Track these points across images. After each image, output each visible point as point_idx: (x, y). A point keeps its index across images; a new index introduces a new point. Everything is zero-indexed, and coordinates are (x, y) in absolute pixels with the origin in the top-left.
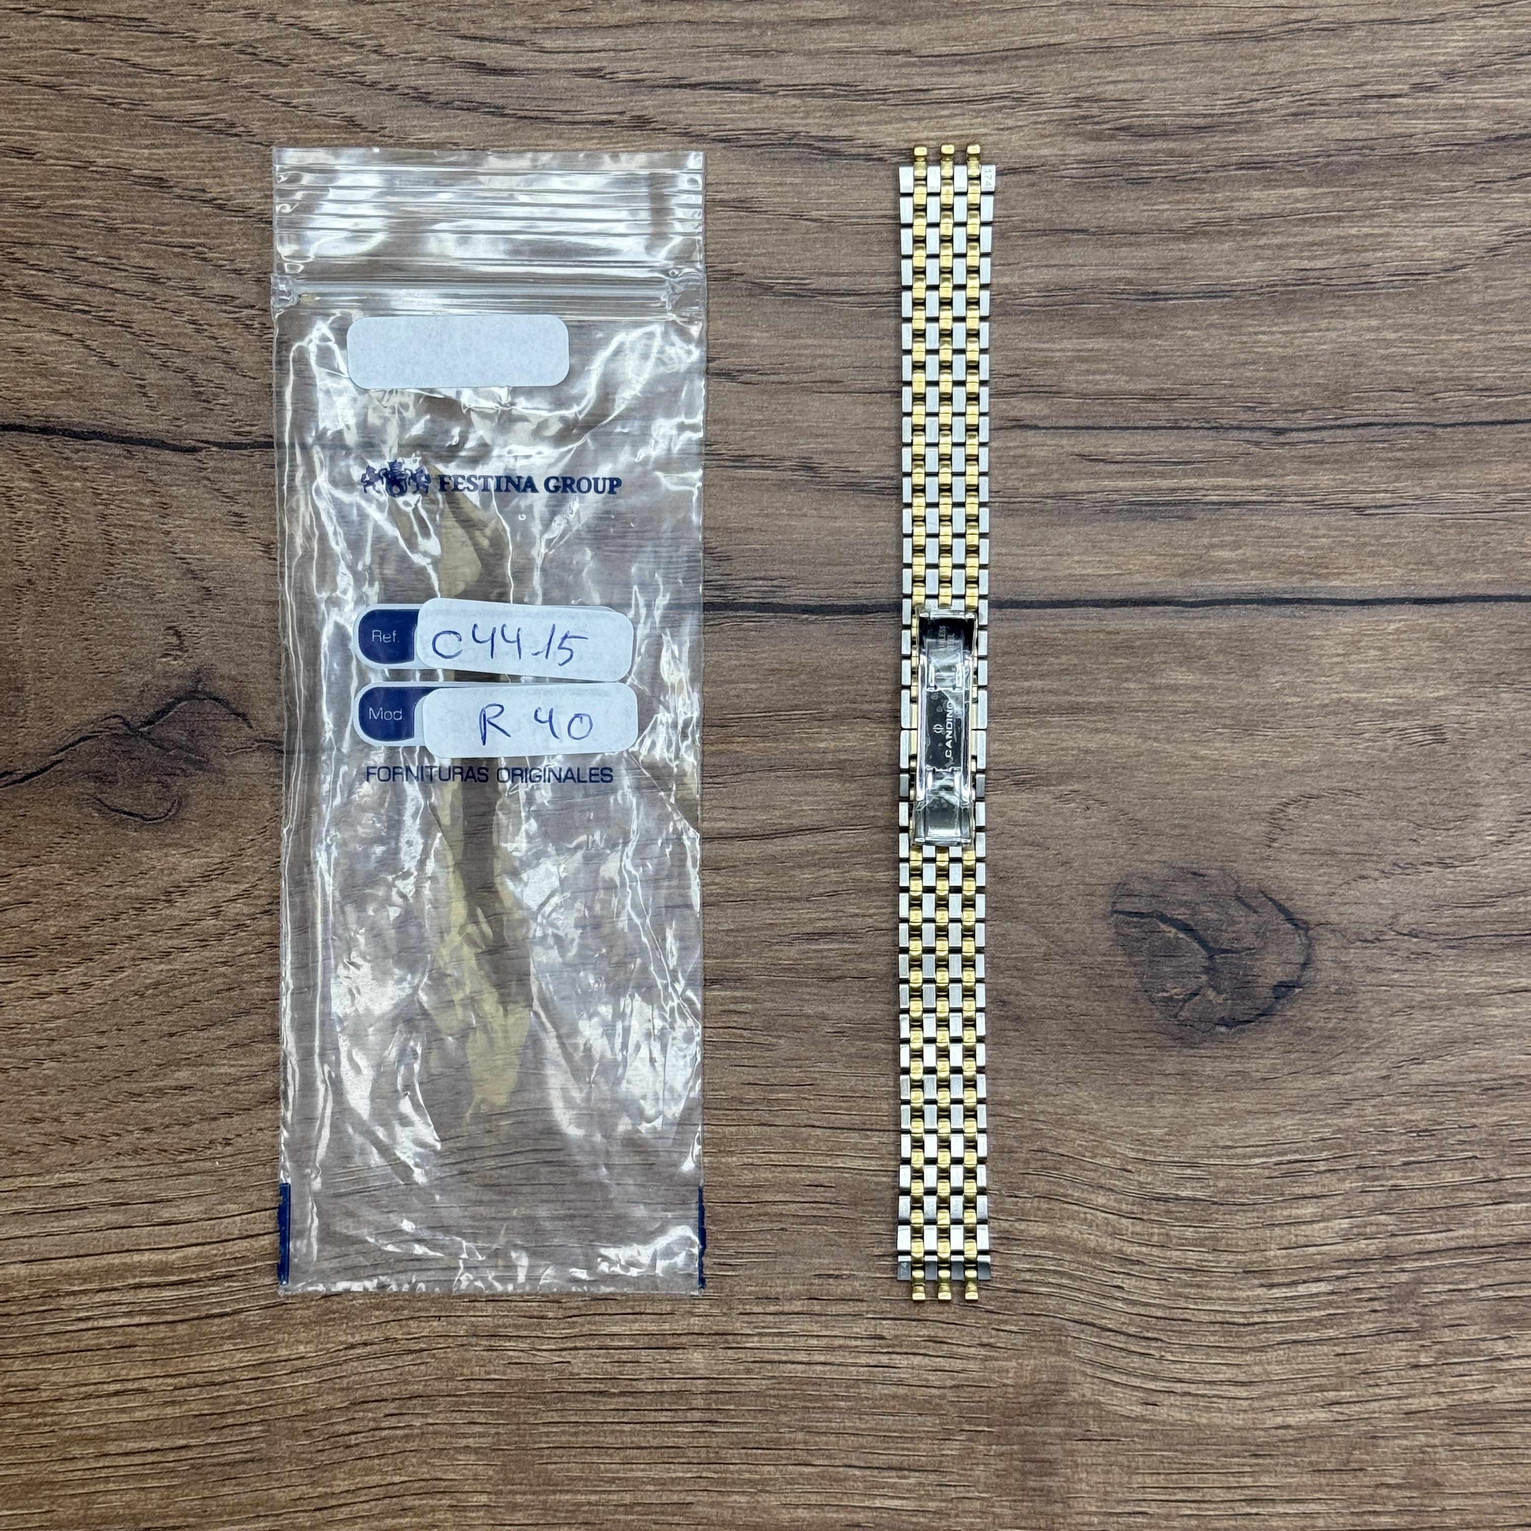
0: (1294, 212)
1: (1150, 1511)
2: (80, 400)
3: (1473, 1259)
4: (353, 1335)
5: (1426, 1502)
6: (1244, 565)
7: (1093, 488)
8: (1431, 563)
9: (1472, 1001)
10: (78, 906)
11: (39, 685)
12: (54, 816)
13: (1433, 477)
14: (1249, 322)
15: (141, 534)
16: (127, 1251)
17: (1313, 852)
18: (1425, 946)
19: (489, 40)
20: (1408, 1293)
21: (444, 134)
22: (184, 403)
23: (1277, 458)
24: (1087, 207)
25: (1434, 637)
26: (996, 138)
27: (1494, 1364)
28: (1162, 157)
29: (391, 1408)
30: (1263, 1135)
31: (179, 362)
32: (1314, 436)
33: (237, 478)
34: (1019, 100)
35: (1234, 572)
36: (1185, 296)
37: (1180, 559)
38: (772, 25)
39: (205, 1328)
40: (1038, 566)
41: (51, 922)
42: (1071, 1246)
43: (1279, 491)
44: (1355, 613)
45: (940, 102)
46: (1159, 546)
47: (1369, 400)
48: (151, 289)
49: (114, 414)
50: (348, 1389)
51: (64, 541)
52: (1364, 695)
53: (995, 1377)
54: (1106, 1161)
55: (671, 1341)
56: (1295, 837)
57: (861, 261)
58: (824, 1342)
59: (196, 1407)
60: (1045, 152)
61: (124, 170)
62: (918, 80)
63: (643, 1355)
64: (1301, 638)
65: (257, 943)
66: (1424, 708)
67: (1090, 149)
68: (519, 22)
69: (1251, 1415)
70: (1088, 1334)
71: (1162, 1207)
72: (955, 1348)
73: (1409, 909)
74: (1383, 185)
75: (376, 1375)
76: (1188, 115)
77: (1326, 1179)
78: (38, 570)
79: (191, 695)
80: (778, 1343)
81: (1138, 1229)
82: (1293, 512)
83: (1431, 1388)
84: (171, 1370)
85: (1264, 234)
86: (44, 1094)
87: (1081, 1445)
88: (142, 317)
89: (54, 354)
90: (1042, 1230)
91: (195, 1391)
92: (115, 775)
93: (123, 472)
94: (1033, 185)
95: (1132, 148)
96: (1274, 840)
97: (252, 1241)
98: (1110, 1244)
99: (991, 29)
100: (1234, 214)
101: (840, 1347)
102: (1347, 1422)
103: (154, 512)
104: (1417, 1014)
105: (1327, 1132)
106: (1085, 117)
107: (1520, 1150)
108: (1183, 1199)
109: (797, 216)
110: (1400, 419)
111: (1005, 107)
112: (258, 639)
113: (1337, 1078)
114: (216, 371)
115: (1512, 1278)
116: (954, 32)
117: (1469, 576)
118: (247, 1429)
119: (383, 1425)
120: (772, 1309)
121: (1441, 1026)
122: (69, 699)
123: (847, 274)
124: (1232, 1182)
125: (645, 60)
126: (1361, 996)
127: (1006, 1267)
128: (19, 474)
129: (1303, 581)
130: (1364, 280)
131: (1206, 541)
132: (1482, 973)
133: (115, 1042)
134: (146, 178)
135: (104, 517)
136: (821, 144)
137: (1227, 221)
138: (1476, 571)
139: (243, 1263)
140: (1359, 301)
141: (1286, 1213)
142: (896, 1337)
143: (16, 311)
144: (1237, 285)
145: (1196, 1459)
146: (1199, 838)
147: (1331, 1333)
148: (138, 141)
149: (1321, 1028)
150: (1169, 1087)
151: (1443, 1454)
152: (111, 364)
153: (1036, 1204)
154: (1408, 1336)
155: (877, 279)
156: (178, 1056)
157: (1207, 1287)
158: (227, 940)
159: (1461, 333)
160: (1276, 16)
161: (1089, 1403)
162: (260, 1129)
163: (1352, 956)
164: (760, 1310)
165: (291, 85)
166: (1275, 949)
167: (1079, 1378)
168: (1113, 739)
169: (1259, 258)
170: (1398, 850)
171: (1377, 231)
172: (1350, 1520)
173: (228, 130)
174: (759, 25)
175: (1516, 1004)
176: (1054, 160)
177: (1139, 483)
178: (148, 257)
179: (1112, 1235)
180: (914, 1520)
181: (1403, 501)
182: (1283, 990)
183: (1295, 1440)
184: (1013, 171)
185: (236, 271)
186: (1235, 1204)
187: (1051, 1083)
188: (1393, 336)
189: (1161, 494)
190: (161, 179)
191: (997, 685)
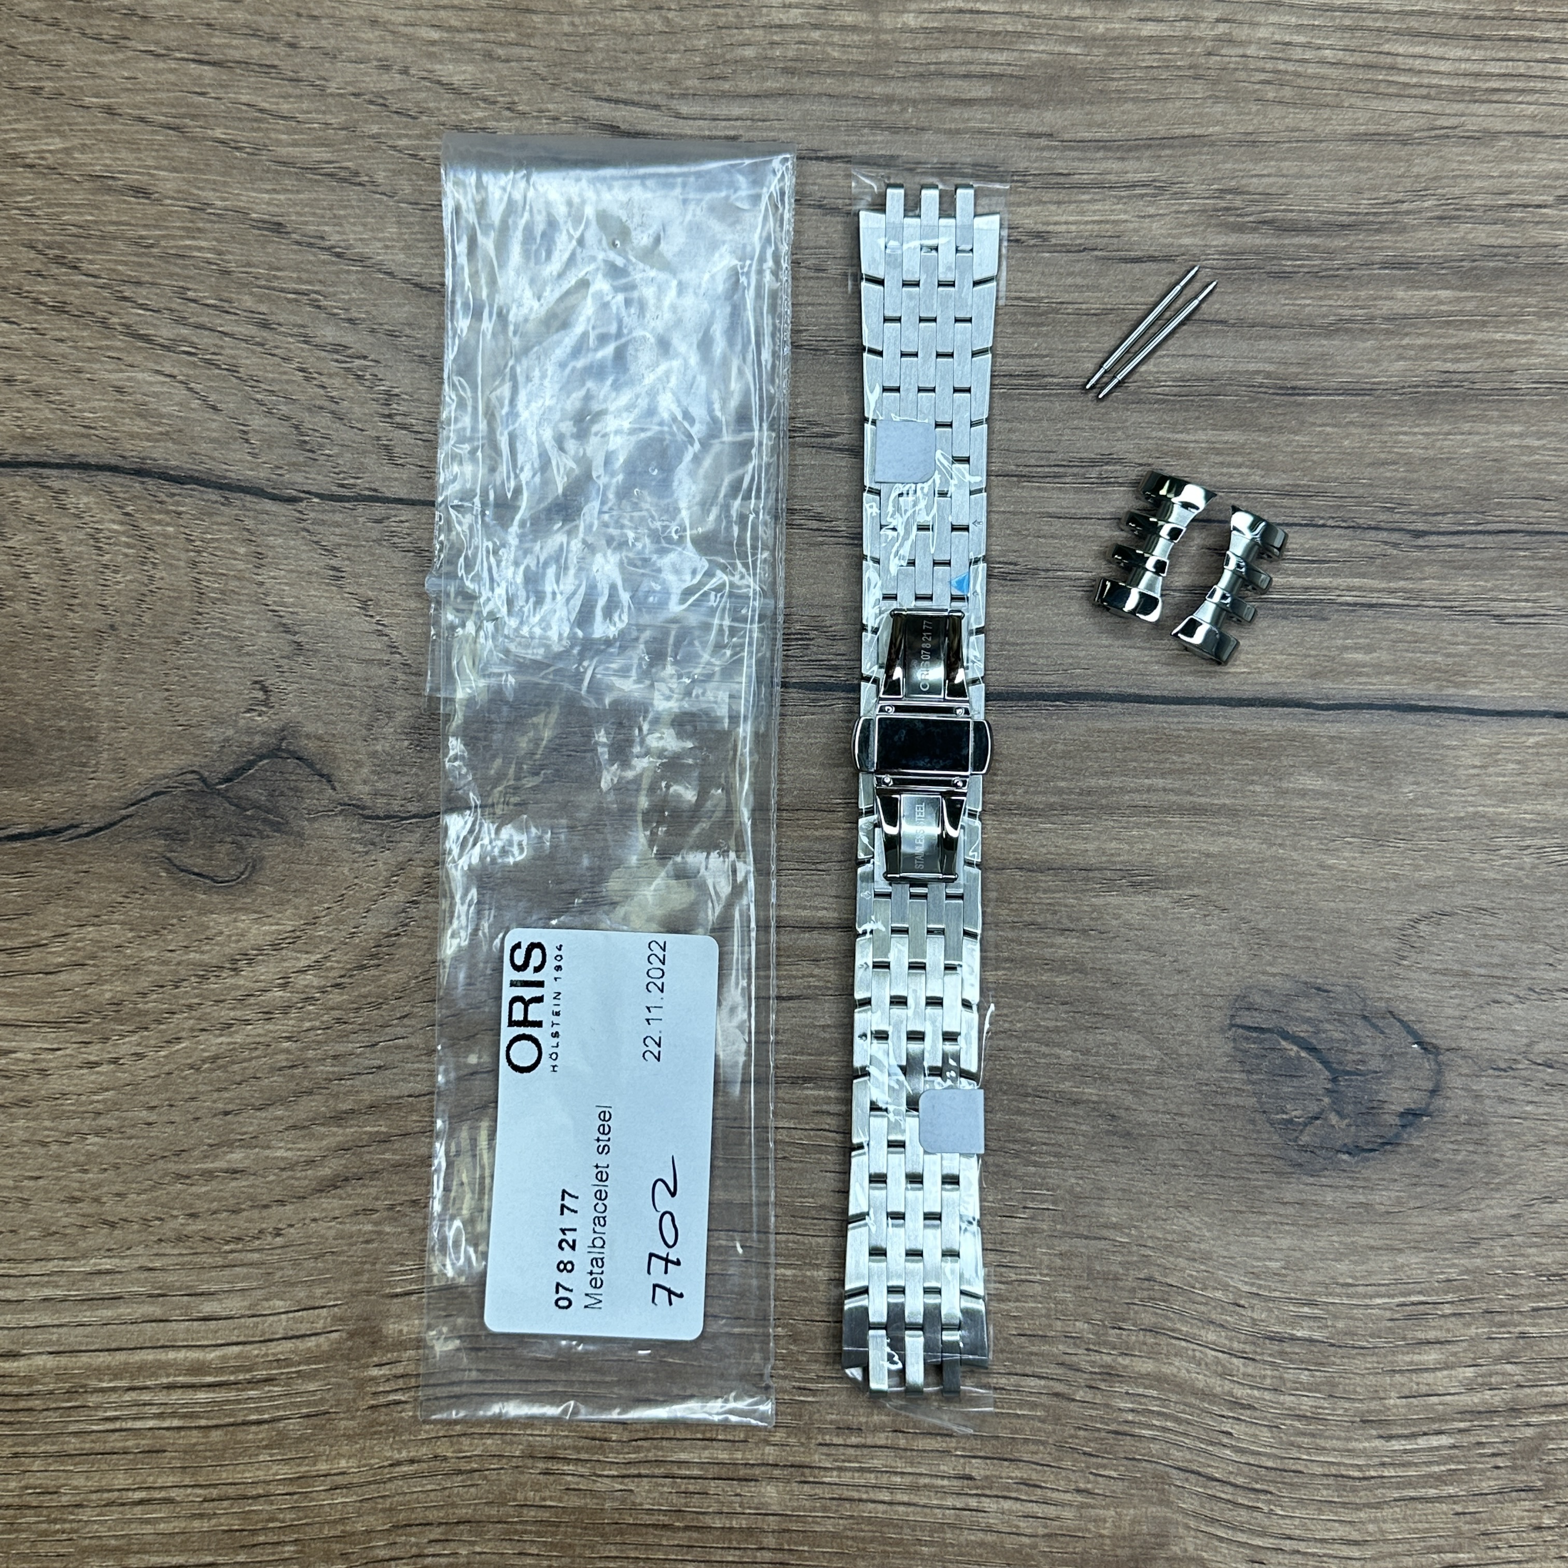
0: (1438, 314)
2: (179, 443)
4: (400, 1452)
6: (1379, 669)
10: (136, 969)
11: (113, 734)
12: (119, 874)
14: (1389, 421)
15: (233, 584)
16: (162, 1347)
17: (1445, 972)
18: (1560, 1077)
19: (625, 102)
20: (1533, 1449)
22: (287, 451)
23: (1416, 561)
24: (1227, 298)
26: (1136, 225)
28: (1304, 252)
29: (436, 1533)
30: (1386, 1273)
31: (284, 409)
32: (1455, 540)
33: (338, 531)
34: (1159, 189)
35: (1368, 675)
36: (1323, 392)
37: (1312, 660)
38: (914, 102)
39: (240, 1436)
41: (107, 987)
42: (1179, 1385)
43: (1417, 595)
44: (1494, 724)
46: (1291, 645)
47: (1512, 506)
48: (261, 334)
49: (214, 459)
50: (390, 1510)
51: (152, 587)
52: (1501, 810)
53: (1091, 1526)
54: (1219, 1294)
55: (742, 1472)
56: (1426, 956)
58: (908, 1480)
59: (225, 1523)
60: (1186, 241)
61: (242, 214)
62: (1059, 163)
63: (713, 1487)
64: (1437, 747)
65: (325, 1018)
68: (656, 86)
70: (1194, 1484)
71: (1276, 1347)
72: (1049, 1494)
73: (1544, 1037)
74: (1528, 293)
75: (422, 1496)
76: (1332, 213)
77: (1451, 1323)
78: (122, 615)
79: (274, 753)
80: (859, 1479)
81: (1250, 1370)
82: (1430, 617)
83: (1553, 1552)
84: (201, 1480)
85: (1407, 334)
86: (85, 1171)
88: (249, 362)
89: (156, 395)
90: (1147, 1366)
91: (226, 1504)
92: (187, 833)
93: (219, 519)
95: (1274, 241)
96: (1404, 958)
97: (298, 1342)
98: (1219, 1386)
99: (1136, 117)
100: (1378, 312)
101: (925, 1486)
103: (248, 562)
104: (1551, 1150)
105: (1453, 1273)
106: (1227, 209)
108: (1299, 1339)
110: (1542, 527)
111: (1146, 195)
112: (349, 697)
113: (1465, 1215)
114: (323, 421)
116: (1098, 118)
118: (280, 1548)
119: (426, 1551)
120: (854, 1440)
122: (144, 751)
124: (1351, 1323)
125: (784, 130)
126: (1492, 1129)
127: (1107, 1406)
128: (111, 516)
130: (1508, 385)
131: (1339, 642)
133: (165, 1119)
134: (264, 222)
135: (195, 564)
137: (1371, 319)
139: (287, 1366)
140: (1503, 406)
141: (1407, 1358)
142: (987, 1477)
143: (120, 350)
144: (1379, 383)
146: (1325, 951)
147: (1451, 1490)
148: (258, 185)
149: (1450, 1161)
150: (1287, 1216)
152: (214, 408)
153: (1141, 1338)
154: (1531, 1495)
155: (1009, 360)
156: (232, 1136)
157: (1321, 1436)
158: (294, 1013)
160: (1422, 121)
161: (1192, 1559)
162: (314, 1220)
163: (1482, 1085)
164: (840, 1441)
165: (420, 137)
166: (1401, 1072)
167: (1182, 1531)
168: (1235, 843)
169: (1401, 357)
170: (1534, 974)
171: (1520, 338)
173: (350, 178)
174: (900, 102)
176: (1195, 250)
178: (261, 301)
179: (1222, 1375)
181: (1543, 611)
182: (1411, 1116)
184: (1152, 259)
185: (350, 321)
186: (1354, 1347)
187: (1161, 1207)
188: (1537, 443)
189: (1294, 593)
190: (280, 224)
191: (1116, 782)
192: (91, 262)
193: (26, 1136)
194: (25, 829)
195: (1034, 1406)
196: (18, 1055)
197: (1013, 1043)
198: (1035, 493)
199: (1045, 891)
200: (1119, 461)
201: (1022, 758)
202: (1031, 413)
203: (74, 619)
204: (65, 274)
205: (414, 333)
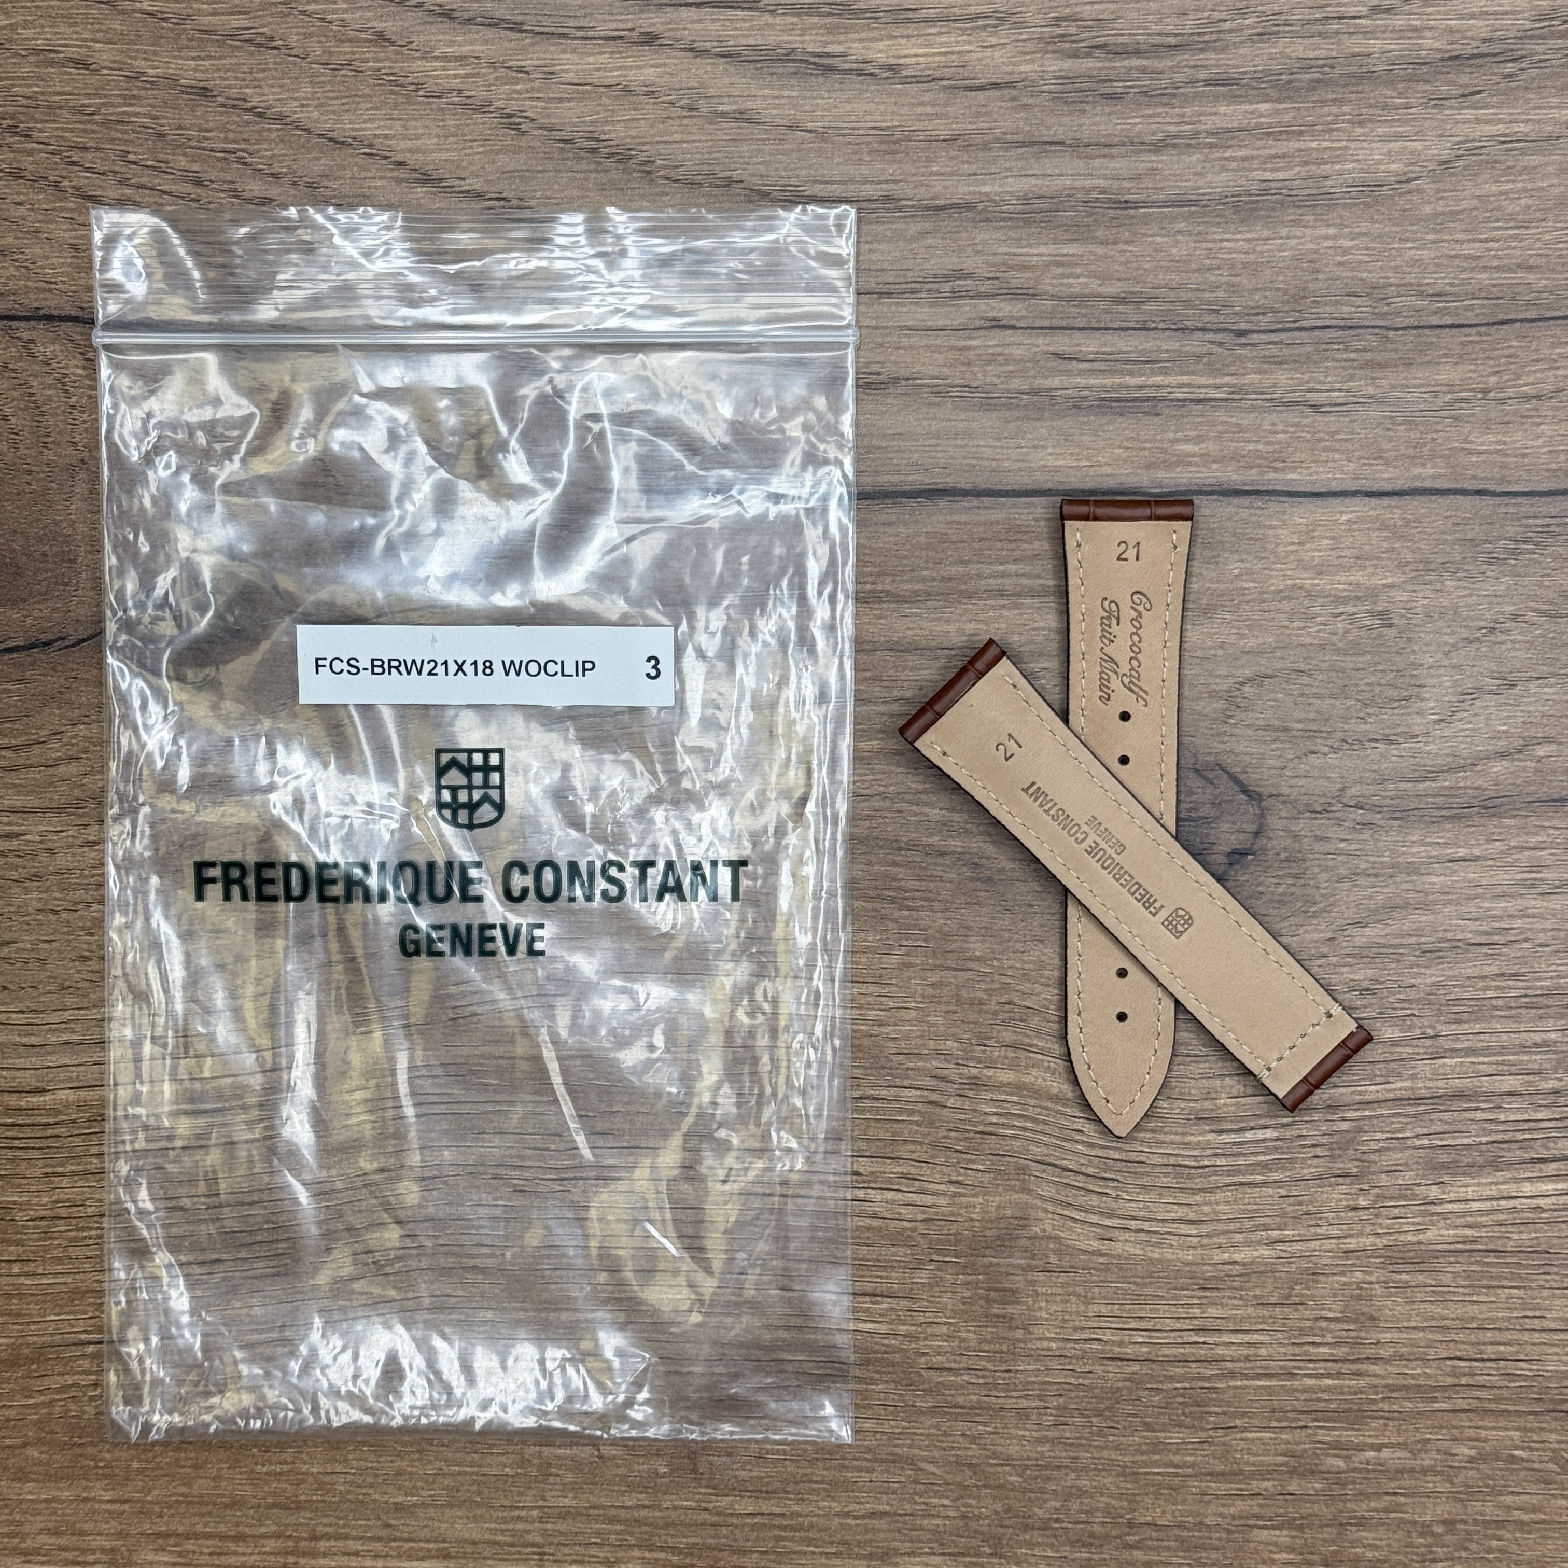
0: (1259, 126)
1: (1105, 1338)
3: (1410, 1110)
5: (1363, 1335)
6: (1206, 458)
7: (1066, 385)
8: (1381, 458)
9: (1413, 869)
13: (1385, 377)
14: (1215, 229)
17: (1267, 728)
18: (1370, 817)
20: (1348, 1141)
21: (467, 48)
23: (1239, 357)
24: (1065, 120)
25: (1385, 527)
26: (980, 55)
27: (1428, 1207)
28: (1134, 74)
32: (1274, 337)
34: (1000, 19)
35: (1197, 465)
36: (1153, 204)
37: (1147, 453)
40: (1014, 457)
42: (1036, 1092)
43: (1240, 389)
44: (1310, 504)
45: (928, 21)
46: (1127, 440)
47: (1326, 304)
48: (197, 191)
52: (1316, 581)
53: (962, 1211)
56: (1250, 714)
57: (853, 171)
59: (228, 1225)
60: (1025, 68)
61: (172, 81)
64: (1259, 527)
66: (1373, 594)
67: (1068, 65)
69: (1199, 1251)
70: (1050, 1174)
72: (926, 1185)
73: (1355, 782)
74: (1342, 102)
76: (1159, 34)
78: (90, 451)
82: (1252, 409)
83: (1368, 1229)
85: (1229, 147)
86: (92, 934)
87: (1041, 1277)
90: (1008, 1076)
91: (227, 1210)
94: (1014, 99)
95: (1107, 65)
96: (1230, 717)
100: (1203, 127)
102: (1289, 1259)
104: (1362, 881)
106: (1063, 36)
107: (1456, 1009)
109: (793, 128)
110: (1354, 322)
111: (988, 26)
115: (1447, 1128)
117: (1417, 471)
121: (1381, 894)
123: (839, 182)
124: (1186, 1035)
126: (1309, 863)
127: (975, 1111)
128: (74, 362)
129: (1262, 473)
130: (1322, 191)
131: (1171, 435)
132: (1423, 844)
134: (192, 87)
136: (816, 60)
137: (1196, 134)
138: (1424, 465)
140: (1318, 210)
142: (872, 1173)
143: (72, 210)
144: (1204, 194)
145: (1149, 1291)
147: (1276, 1176)
148: (184, 53)
149: (1272, 893)
151: (1378, 1290)
153: (1003, 1053)
154: (1348, 1180)
155: (868, 187)
157: (1161, 1132)
159: (1414, 241)
161: (1050, 1238)
163: (1299, 826)
166: (1228, 817)
167: (1041, 1214)
169: (1224, 169)
170: (1347, 727)
171: (1335, 145)
172: (1291, 1350)
173: (267, 43)
175: (1454, 872)
176: (1034, 76)
177: (1108, 381)
178: (194, 161)
180: (886, 1342)
181: (1356, 400)
182: (1237, 856)
183: (1240, 1275)
184: (996, 86)
185: (272, 175)
186: (1188, 1056)
187: (1018, 941)
188: (1350, 244)
189: (1128, 392)
190: (206, 89)
191: (973, 569)
192: (41, 131)
193: (40, 906)
194: (20, 642)
195: (912, 1112)
196: (28, 837)
197: (888, 804)
198: (893, 308)
199: (912, 669)
200: (970, 276)
201: (889, 550)
202: (888, 233)
203: (49, 455)
204: (19, 142)
205: (330, 184)
